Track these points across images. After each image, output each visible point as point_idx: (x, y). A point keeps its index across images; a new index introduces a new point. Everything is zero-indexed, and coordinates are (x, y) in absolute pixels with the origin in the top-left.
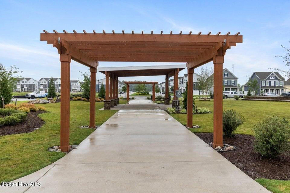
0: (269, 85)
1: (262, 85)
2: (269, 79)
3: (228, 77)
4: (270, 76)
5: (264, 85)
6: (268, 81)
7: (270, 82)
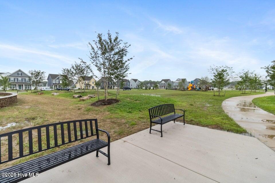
0: (58, 83)
1: (53, 83)
2: (58, 79)
3: (21, 76)
4: (59, 77)
5: (55, 83)
6: (58, 80)
7: (59, 81)
